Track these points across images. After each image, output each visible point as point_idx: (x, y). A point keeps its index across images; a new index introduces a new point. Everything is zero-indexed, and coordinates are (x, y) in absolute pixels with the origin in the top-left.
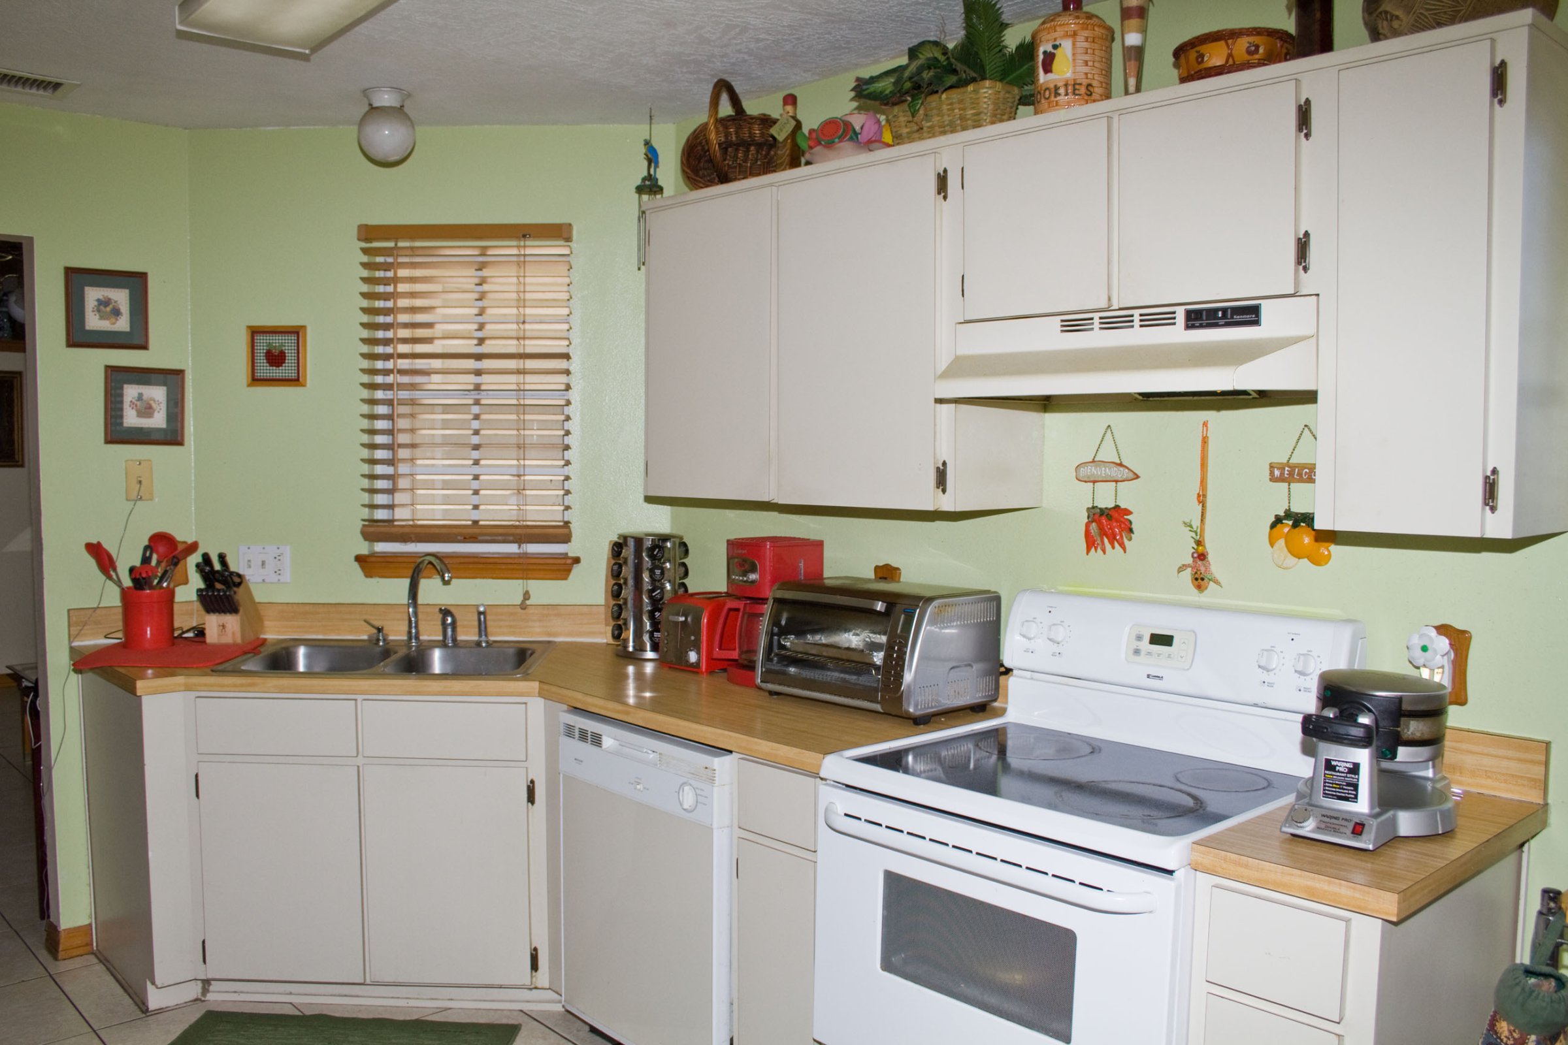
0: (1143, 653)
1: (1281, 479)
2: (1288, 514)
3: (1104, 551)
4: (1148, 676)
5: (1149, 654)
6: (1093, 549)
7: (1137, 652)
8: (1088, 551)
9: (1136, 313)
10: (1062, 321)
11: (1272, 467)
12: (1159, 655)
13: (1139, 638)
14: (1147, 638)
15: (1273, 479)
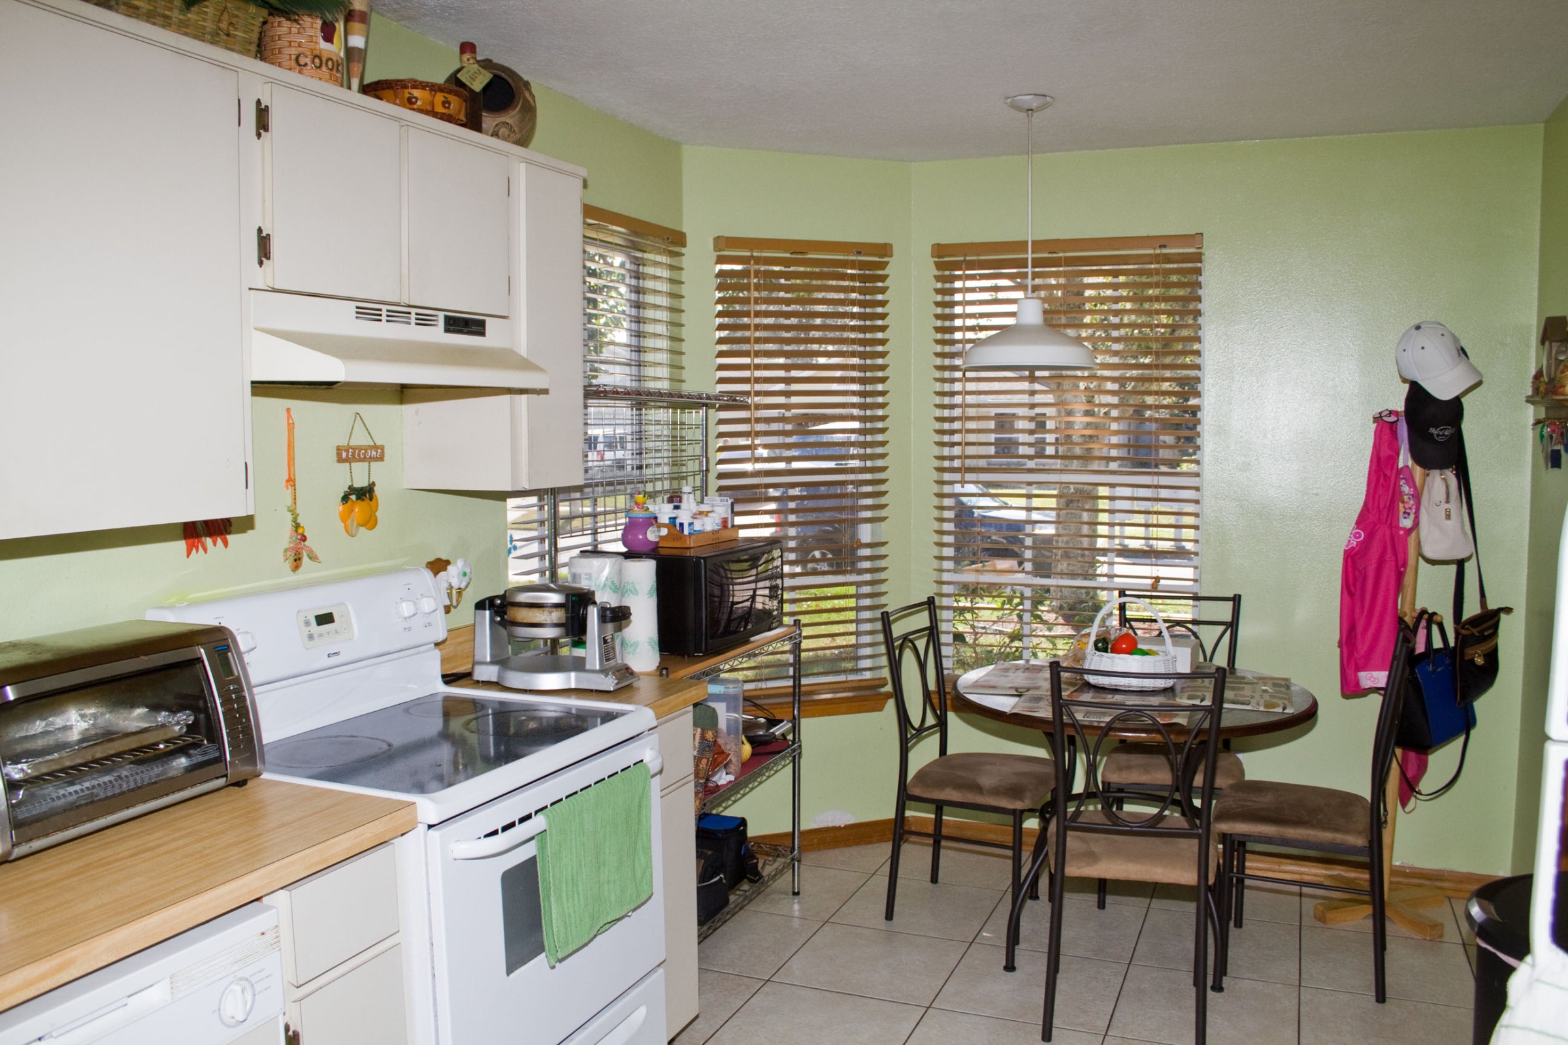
0: (316, 636)
1: (347, 460)
2: (352, 490)
3: (205, 550)
4: (329, 656)
5: (321, 635)
6: (194, 550)
7: (311, 637)
8: (188, 554)
9: (414, 311)
10: (357, 308)
11: (339, 449)
12: (329, 633)
13: (307, 623)
14: (314, 622)
15: (340, 460)
